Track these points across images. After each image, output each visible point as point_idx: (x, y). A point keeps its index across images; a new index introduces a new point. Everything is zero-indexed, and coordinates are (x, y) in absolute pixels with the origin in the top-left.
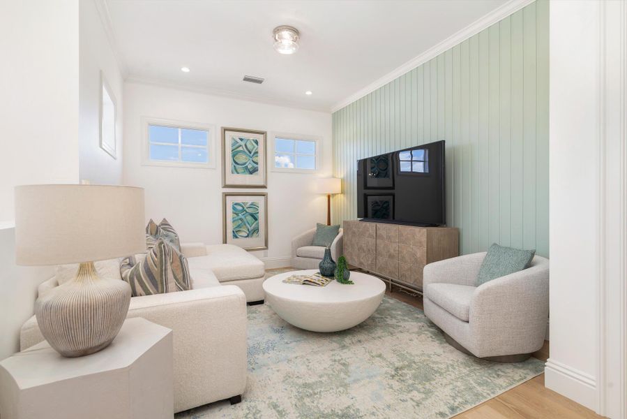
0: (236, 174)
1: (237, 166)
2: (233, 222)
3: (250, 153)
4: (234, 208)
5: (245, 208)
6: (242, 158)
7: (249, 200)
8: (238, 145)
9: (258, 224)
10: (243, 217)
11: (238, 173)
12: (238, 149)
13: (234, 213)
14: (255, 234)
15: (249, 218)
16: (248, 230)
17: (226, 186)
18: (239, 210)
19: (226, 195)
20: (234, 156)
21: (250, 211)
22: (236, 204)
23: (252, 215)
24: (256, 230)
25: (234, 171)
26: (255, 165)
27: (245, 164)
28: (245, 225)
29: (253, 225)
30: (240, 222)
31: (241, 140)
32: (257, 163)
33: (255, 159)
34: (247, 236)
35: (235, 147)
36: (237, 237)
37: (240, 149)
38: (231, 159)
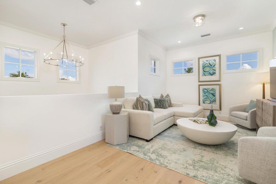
0: (204, 76)
1: (205, 73)
2: (203, 97)
3: (211, 66)
4: (203, 91)
5: (209, 91)
6: (207, 69)
7: (211, 87)
8: (205, 63)
9: (215, 98)
10: (207, 95)
11: (205, 76)
12: (205, 65)
13: (203, 93)
14: (214, 103)
15: (211, 95)
16: (210, 101)
17: (199, 82)
18: (206, 91)
19: (200, 85)
20: (203, 69)
21: (211, 92)
22: (204, 89)
23: (213, 94)
24: (214, 101)
25: (204, 75)
26: (214, 71)
27: (209, 71)
28: (209, 98)
29: (213, 99)
30: (206, 97)
31: (207, 61)
32: (215, 70)
33: (214, 69)
34: (210, 103)
35: (204, 65)
36: (205, 103)
37: (207, 65)
38: (202, 70)
